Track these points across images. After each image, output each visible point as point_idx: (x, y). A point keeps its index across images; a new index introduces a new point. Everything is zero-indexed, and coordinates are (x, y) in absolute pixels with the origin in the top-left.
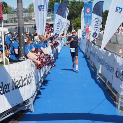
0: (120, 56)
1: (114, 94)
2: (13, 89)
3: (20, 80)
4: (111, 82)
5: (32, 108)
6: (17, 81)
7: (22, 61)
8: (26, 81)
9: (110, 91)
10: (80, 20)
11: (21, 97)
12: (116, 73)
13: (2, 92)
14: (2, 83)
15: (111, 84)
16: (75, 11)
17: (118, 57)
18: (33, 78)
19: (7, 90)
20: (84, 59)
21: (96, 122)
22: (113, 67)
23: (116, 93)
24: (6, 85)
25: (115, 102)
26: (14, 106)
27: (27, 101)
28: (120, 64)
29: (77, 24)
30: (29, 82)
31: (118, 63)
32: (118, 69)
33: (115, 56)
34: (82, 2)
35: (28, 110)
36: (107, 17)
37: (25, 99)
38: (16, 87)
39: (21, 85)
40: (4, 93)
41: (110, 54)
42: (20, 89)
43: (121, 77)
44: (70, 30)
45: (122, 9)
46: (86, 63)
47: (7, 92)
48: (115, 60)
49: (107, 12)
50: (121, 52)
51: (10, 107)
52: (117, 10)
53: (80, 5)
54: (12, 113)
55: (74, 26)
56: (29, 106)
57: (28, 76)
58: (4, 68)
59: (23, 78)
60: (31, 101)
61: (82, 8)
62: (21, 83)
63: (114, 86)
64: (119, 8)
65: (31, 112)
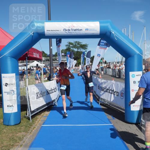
0: (100, 78)
1: (97, 97)
2: (47, 95)
3: (51, 90)
4: (95, 91)
5: (56, 104)
6: (49, 91)
7: (52, 80)
8: (53, 90)
9: (95, 96)
10: (80, 60)
11: (51, 99)
12: (98, 87)
13: (41, 96)
14: (42, 91)
15: (96, 92)
16: (78, 56)
17: (99, 79)
18: (57, 89)
19: (44, 95)
20: (82, 80)
21: (88, 111)
22: (97, 83)
23: (99, 97)
24: (43, 92)
25: (98, 101)
26: (48, 102)
27: (54, 101)
28: (100, 82)
29: (79, 62)
30: (55, 91)
31: (99, 82)
32: (99, 85)
33: (98, 78)
34: (82, 52)
35: (55, 105)
36: (93, 59)
37: (53, 99)
38: (48, 93)
39: (51, 92)
40: (42, 96)
41: (95, 77)
42: (51, 94)
43: (101, 89)
44: (76, 66)
45: (100, 55)
46: (83, 82)
47: (44, 96)
48: (98, 80)
49: (94, 57)
50: (100, 76)
51: (45, 103)
52: (98, 55)
53: (80, 53)
54: (47, 107)
55: (78, 64)
56: (55, 103)
57: (55, 88)
58: (43, 84)
59: (52, 89)
60: (56, 100)
61: (81, 54)
62: (51, 91)
63: (97, 93)
64: (99, 55)
65: (56, 106)
